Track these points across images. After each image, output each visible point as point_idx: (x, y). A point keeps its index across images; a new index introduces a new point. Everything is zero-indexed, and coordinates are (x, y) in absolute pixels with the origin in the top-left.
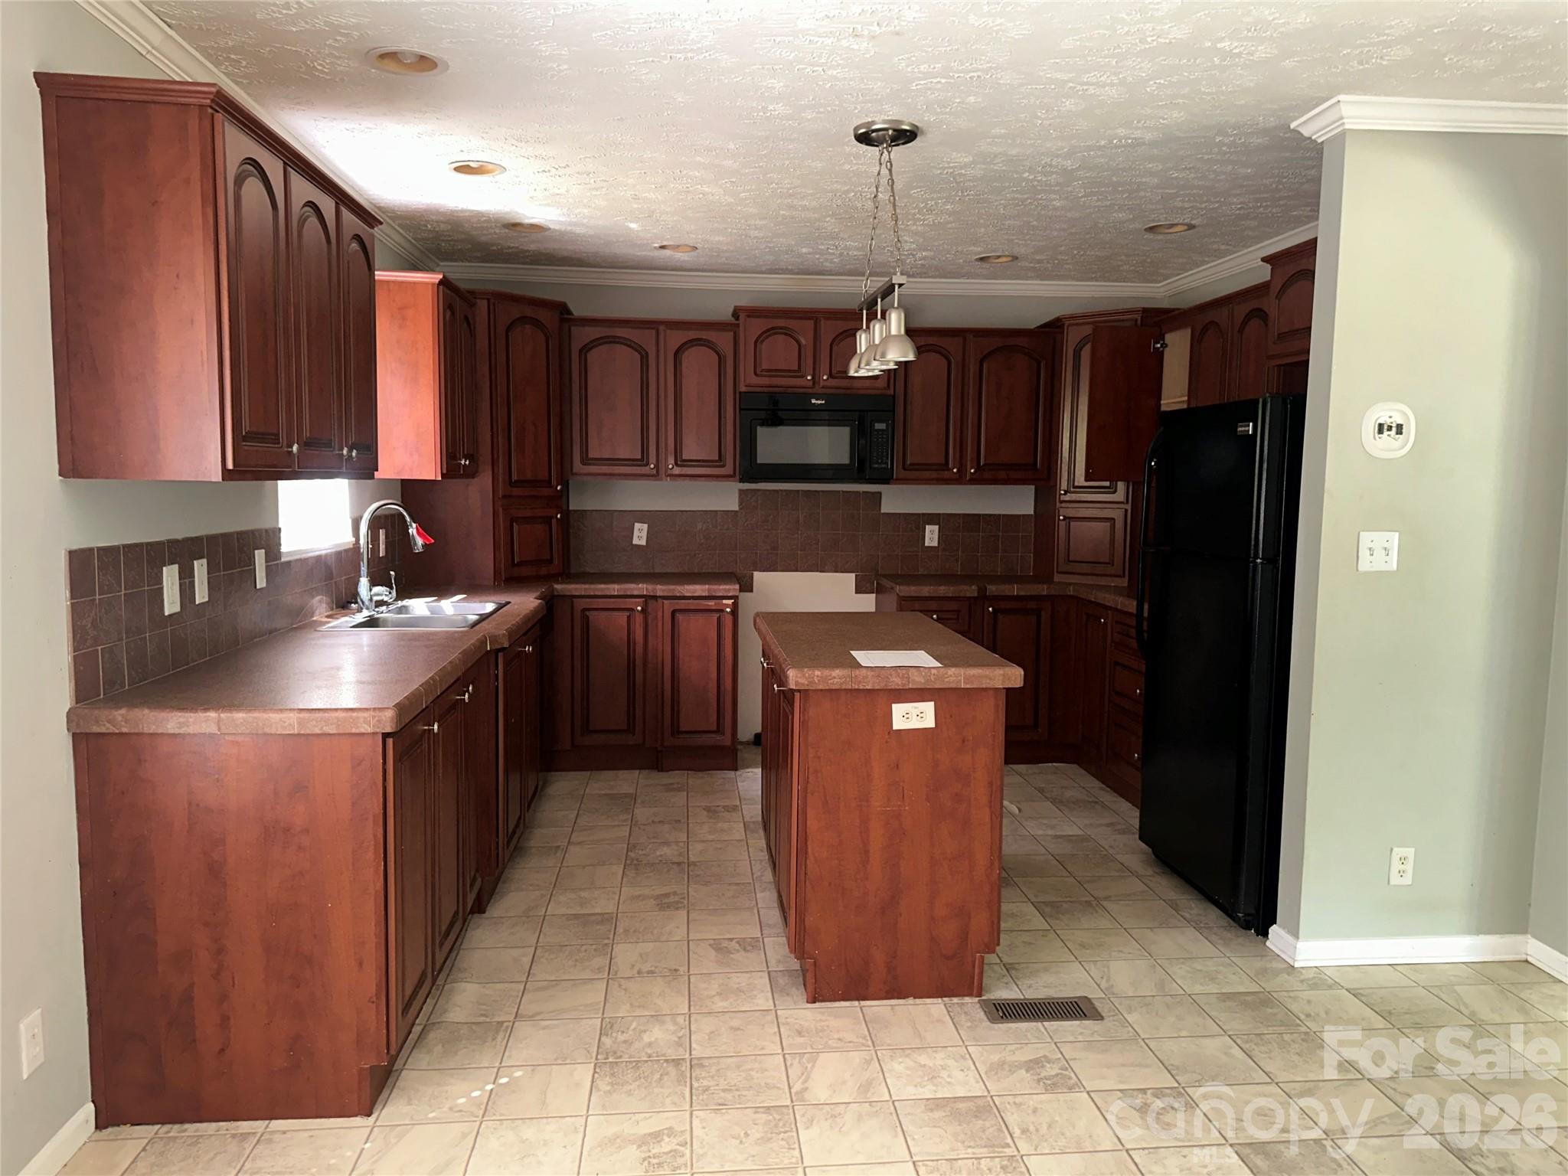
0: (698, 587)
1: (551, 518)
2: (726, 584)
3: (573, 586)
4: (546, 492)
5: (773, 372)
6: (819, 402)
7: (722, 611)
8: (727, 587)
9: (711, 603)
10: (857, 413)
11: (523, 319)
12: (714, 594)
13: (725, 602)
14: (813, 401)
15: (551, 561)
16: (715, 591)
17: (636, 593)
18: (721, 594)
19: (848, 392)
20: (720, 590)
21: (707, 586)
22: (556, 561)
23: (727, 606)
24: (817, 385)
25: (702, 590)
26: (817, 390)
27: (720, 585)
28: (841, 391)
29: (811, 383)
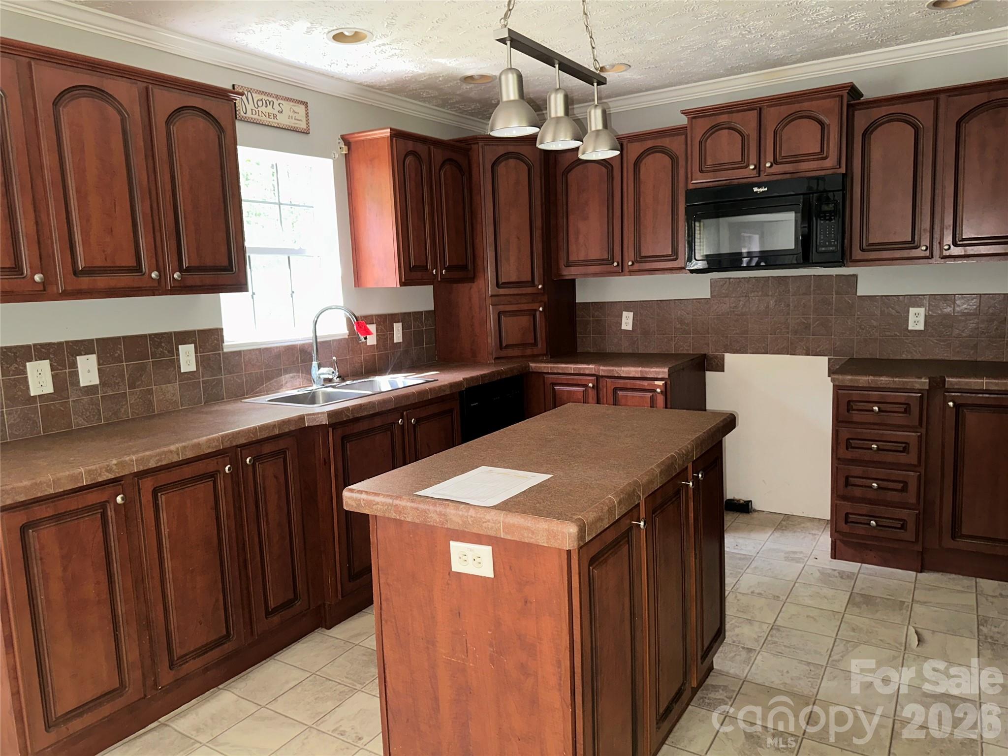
0: (632, 369)
1: (535, 310)
2: (657, 367)
3: (543, 365)
4: (529, 290)
5: (719, 168)
6: (761, 190)
7: (655, 391)
8: (657, 370)
9: (645, 383)
10: (802, 196)
11: (507, 156)
12: (646, 376)
13: (656, 383)
14: (755, 189)
15: (535, 344)
16: (646, 372)
17: (587, 372)
18: (652, 376)
19: (795, 176)
20: (651, 372)
21: (640, 369)
22: (540, 346)
23: (658, 386)
24: (762, 173)
25: (636, 372)
26: (763, 178)
27: (652, 367)
28: (788, 176)
29: (755, 173)
